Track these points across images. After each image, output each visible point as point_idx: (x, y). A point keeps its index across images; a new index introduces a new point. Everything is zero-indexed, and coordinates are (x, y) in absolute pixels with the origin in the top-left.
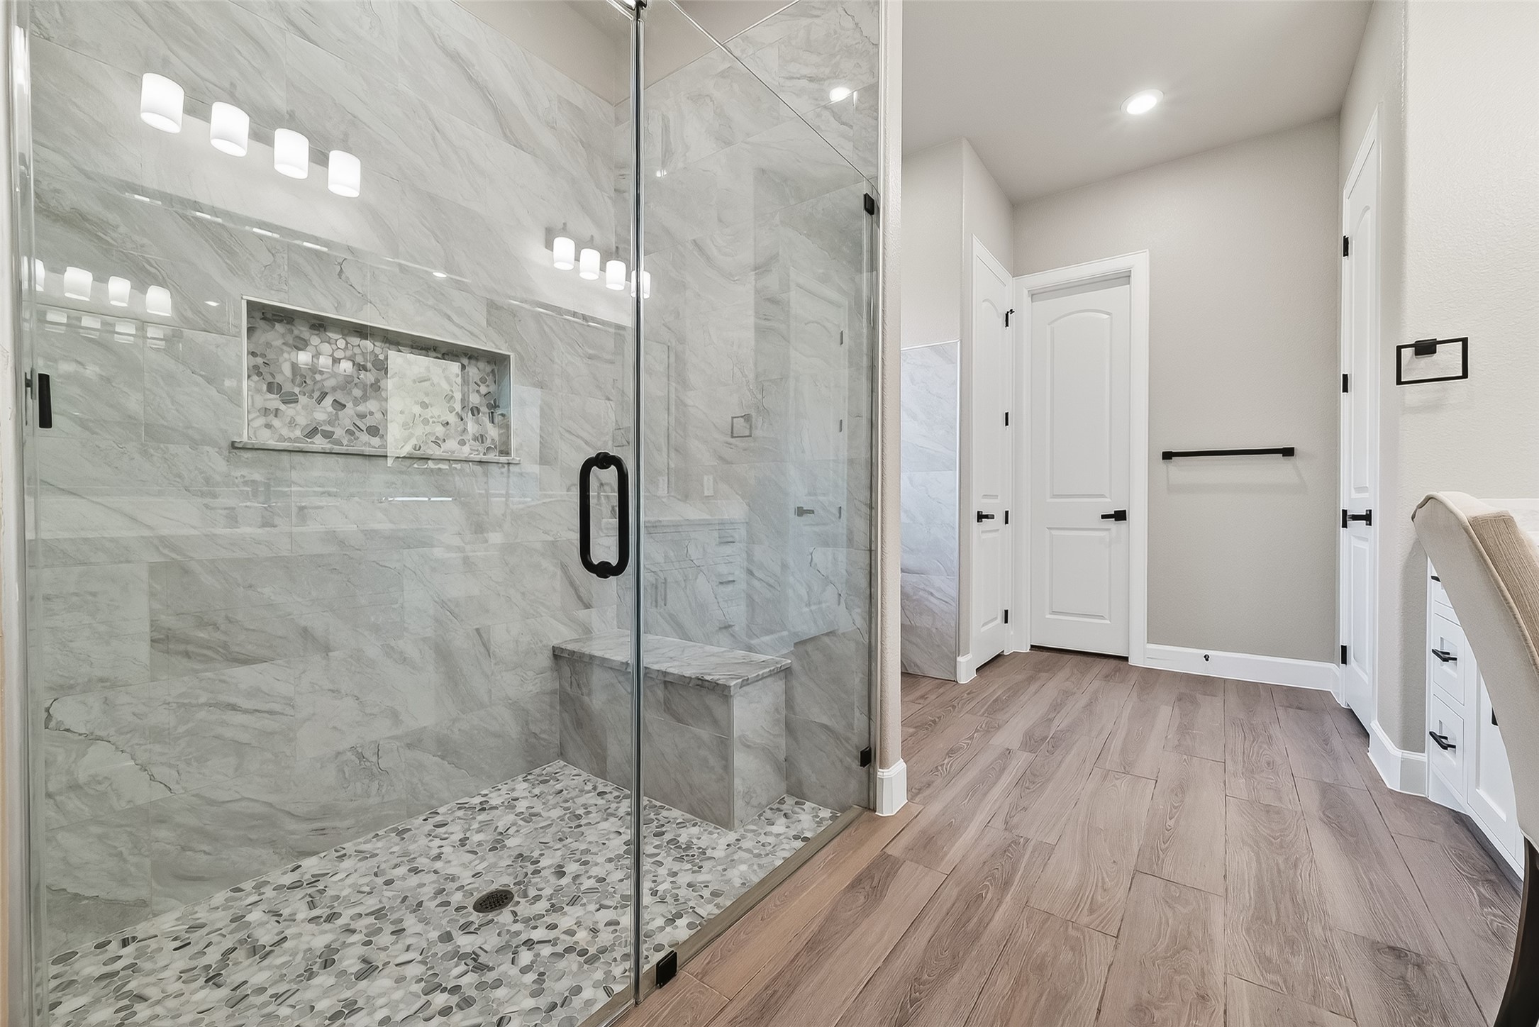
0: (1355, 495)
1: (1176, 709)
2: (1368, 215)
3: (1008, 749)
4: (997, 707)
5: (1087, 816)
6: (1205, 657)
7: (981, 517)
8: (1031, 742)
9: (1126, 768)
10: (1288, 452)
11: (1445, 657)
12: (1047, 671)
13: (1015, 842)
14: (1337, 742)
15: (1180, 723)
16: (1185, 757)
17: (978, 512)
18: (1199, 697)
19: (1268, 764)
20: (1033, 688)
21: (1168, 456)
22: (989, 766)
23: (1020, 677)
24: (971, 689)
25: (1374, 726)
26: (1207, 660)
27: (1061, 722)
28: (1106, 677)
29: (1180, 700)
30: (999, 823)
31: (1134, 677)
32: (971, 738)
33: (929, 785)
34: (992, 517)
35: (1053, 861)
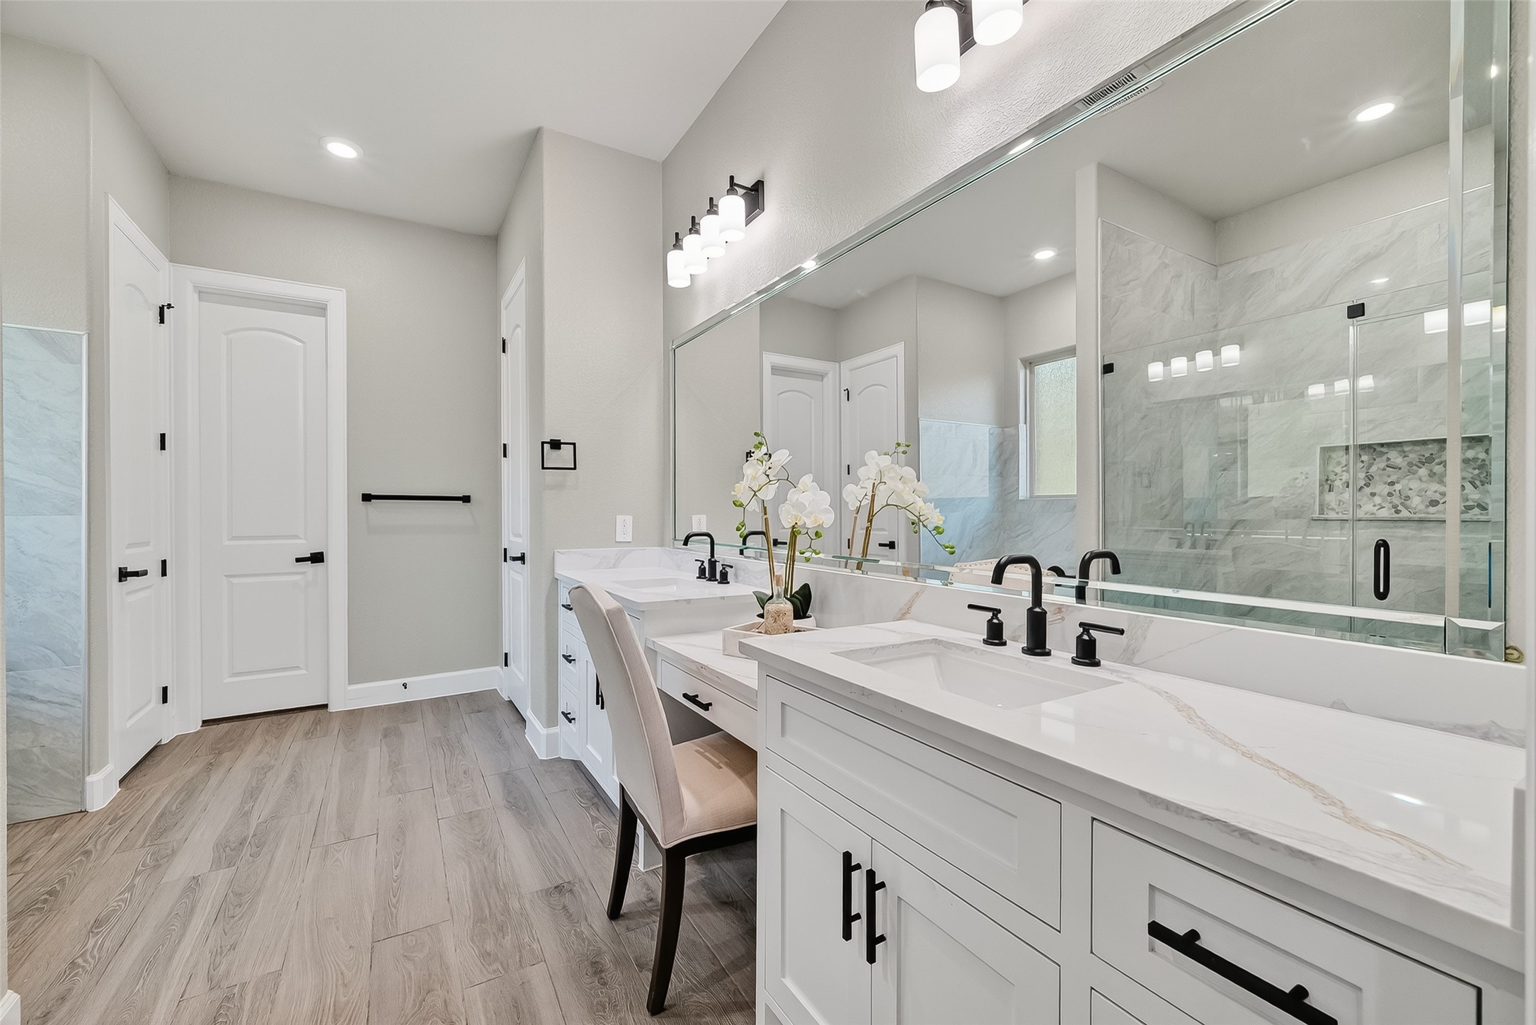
0: (513, 538)
1: (385, 748)
2: (519, 331)
3: (194, 878)
4: (165, 824)
5: (313, 912)
6: (403, 685)
7: (124, 574)
8: (227, 853)
9: (346, 835)
10: (466, 499)
11: (568, 659)
12: (231, 749)
13: (228, 999)
14: (506, 733)
15: (390, 761)
16: (400, 796)
17: (120, 569)
18: (402, 727)
19: (465, 772)
20: (215, 779)
21: (367, 498)
22: (170, 914)
23: (191, 771)
24: (114, 815)
25: (528, 714)
26: (406, 688)
27: (262, 810)
28: (307, 734)
29: (385, 736)
30: (199, 986)
31: (336, 725)
32: (131, 888)
33: (63, 999)
34: (145, 573)
35: (282, 991)
